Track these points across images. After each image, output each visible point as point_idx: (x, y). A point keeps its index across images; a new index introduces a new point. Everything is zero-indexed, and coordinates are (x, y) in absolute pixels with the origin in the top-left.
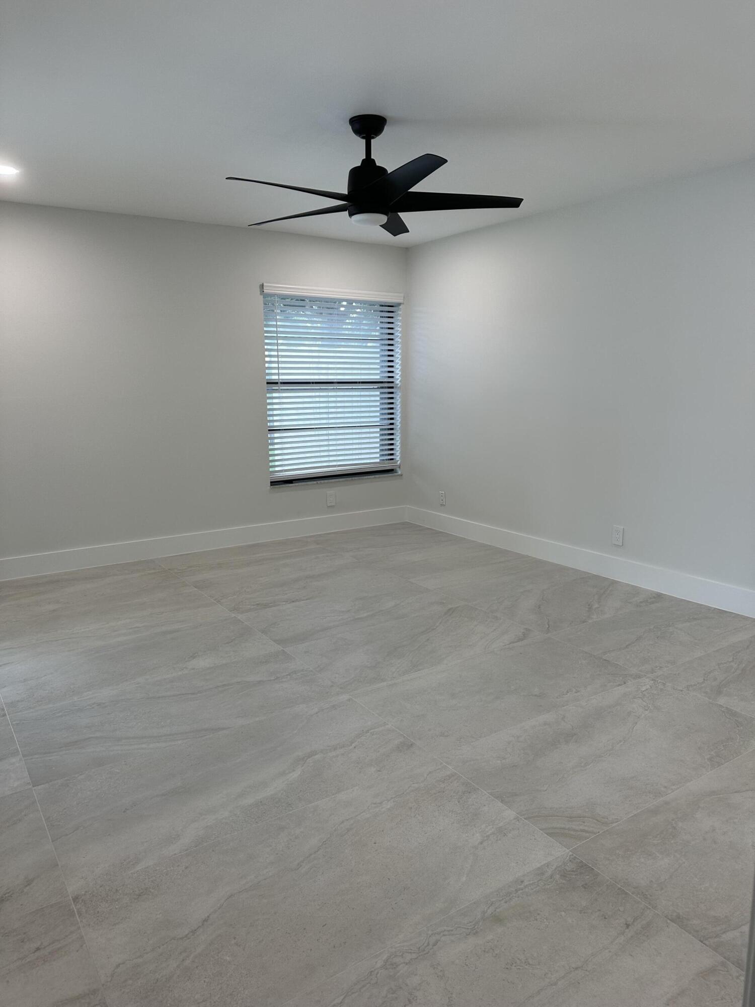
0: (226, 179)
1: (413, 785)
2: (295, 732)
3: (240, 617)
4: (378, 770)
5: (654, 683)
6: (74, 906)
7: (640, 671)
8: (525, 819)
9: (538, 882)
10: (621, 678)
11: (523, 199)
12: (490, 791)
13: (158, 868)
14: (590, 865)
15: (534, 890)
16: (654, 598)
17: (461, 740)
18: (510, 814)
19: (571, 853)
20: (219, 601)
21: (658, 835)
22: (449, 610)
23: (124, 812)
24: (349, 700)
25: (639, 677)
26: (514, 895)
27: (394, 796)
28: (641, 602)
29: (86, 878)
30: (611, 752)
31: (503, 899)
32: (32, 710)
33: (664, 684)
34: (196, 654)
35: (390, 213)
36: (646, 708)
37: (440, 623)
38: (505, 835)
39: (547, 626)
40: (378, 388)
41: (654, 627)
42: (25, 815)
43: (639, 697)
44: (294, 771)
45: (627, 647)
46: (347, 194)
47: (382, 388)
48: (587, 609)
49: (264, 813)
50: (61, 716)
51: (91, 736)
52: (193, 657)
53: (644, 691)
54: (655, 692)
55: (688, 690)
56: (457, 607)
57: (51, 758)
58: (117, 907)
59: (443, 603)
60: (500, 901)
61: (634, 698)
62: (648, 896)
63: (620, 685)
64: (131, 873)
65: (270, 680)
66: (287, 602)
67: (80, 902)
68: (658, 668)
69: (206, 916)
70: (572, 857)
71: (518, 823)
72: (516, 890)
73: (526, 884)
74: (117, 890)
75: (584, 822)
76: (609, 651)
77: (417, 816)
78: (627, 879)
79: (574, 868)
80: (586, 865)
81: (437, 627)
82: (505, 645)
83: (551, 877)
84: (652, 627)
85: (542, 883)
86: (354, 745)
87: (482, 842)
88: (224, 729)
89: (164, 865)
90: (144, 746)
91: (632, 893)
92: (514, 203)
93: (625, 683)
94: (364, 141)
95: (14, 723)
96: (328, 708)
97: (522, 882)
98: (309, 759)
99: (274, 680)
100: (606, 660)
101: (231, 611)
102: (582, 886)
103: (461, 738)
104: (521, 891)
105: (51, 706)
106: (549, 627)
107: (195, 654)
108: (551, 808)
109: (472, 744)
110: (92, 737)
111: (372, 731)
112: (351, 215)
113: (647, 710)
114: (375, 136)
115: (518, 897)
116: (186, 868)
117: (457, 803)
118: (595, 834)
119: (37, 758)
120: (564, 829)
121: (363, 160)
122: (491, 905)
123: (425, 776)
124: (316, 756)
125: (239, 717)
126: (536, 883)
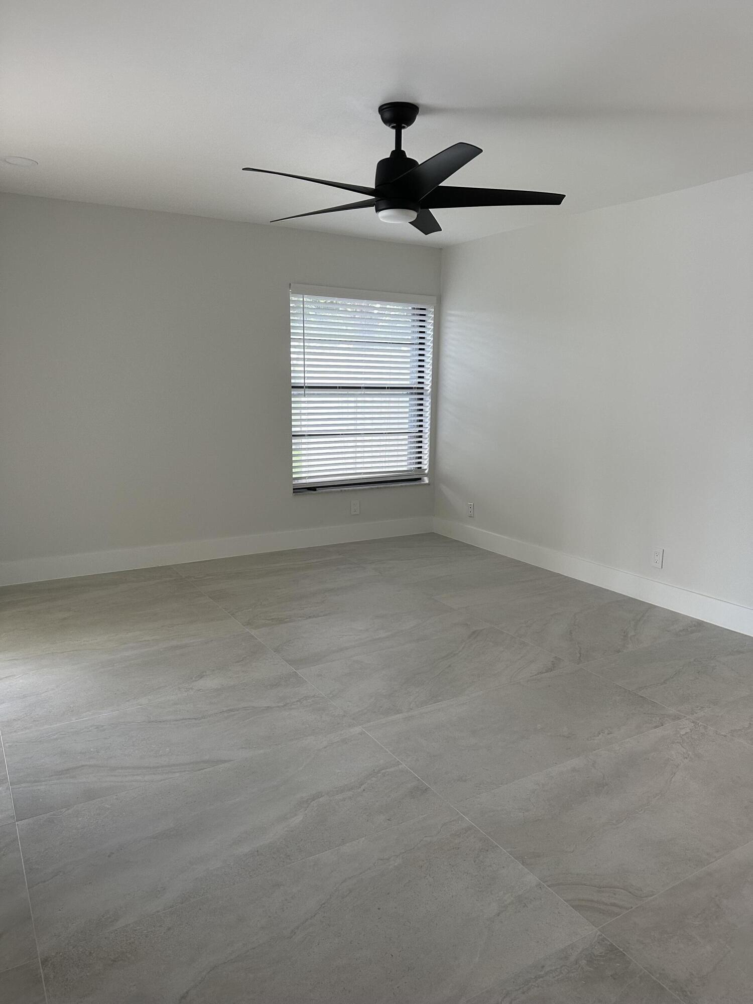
0: (243, 169)
1: (425, 839)
2: (301, 768)
3: (253, 632)
4: (388, 818)
5: (694, 725)
6: (42, 971)
7: (679, 711)
8: (548, 886)
9: (561, 967)
10: (658, 719)
11: (565, 196)
12: (509, 850)
13: (139, 928)
14: (621, 950)
15: (556, 978)
16: (695, 626)
17: (481, 786)
18: (531, 879)
19: (599, 933)
20: (233, 614)
21: (699, 914)
22: (474, 632)
23: (109, 856)
24: (361, 734)
25: (679, 718)
26: (534, 984)
27: (403, 851)
28: (681, 631)
29: (59, 936)
30: (646, 807)
31: (520, 988)
32: (27, 731)
33: (705, 728)
34: (204, 674)
35: (420, 210)
36: (686, 756)
37: (463, 648)
38: (525, 906)
39: (579, 655)
40: (407, 394)
41: (695, 660)
42: (4, 855)
43: (677, 742)
44: (296, 815)
45: (665, 682)
46: (374, 188)
47: (412, 394)
48: (622, 637)
49: (260, 865)
50: (56, 739)
51: (84, 763)
52: (201, 677)
53: (683, 735)
54: (696, 737)
55: (733, 736)
56: (483, 630)
57: (39, 788)
58: (88, 974)
59: (467, 625)
60: (517, 990)
61: (673, 743)
62: (688, 993)
63: (656, 727)
64: (108, 933)
65: (278, 707)
66: (303, 617)
67: (49, 965)
68: (699, 708)
69: (185, 991)
70: (600, 937)
71: (540, 891)
72: (536, 977)
73: (547, 970)
74: (91, 953)
75: (615, 894)
76: (645, 687)
77: (428, 876)
78: (663, 970)
79: (602, 953)
80: (617, 949)
81: (460, 652)
82: (533, 676)
83: (576, 962)
84: (692, 660)
85: (566, 970)
86: (363, 787)
87: (499, 913)
88: (225, 761)
89: (145, 925)
90: (139, 778)
91: (670, 989)
92: (555, 199)
93: (662, 725)
94: (394, 131)
95: (7, 745)
96: (338, 742)
97: (543, 967)
98: (314, 802)
99: (283, 706)
100: (641, 697)
101: (244, 626)
102: (611, 976)
103: (480, 784)
104: (541, 979)
105: (46, 727)
106: (580, 656)
107: (203, 672)
108: (577, 875)
109: (493, 791)
110: (86, 765)
111: (383, 771)
112: (377, 210)
113: (687, 758)
114: (406, 126)
115: (538, 987)
116: (169, 929)
117: (473, 863)
118: (627, 909)
119: (25, 787)
120: (592, 901)
121: (393, 152)
122: (507, 995)
123: (439, 828)
124: (321, 799)
125: (243, 748)
126: (558, 970)
